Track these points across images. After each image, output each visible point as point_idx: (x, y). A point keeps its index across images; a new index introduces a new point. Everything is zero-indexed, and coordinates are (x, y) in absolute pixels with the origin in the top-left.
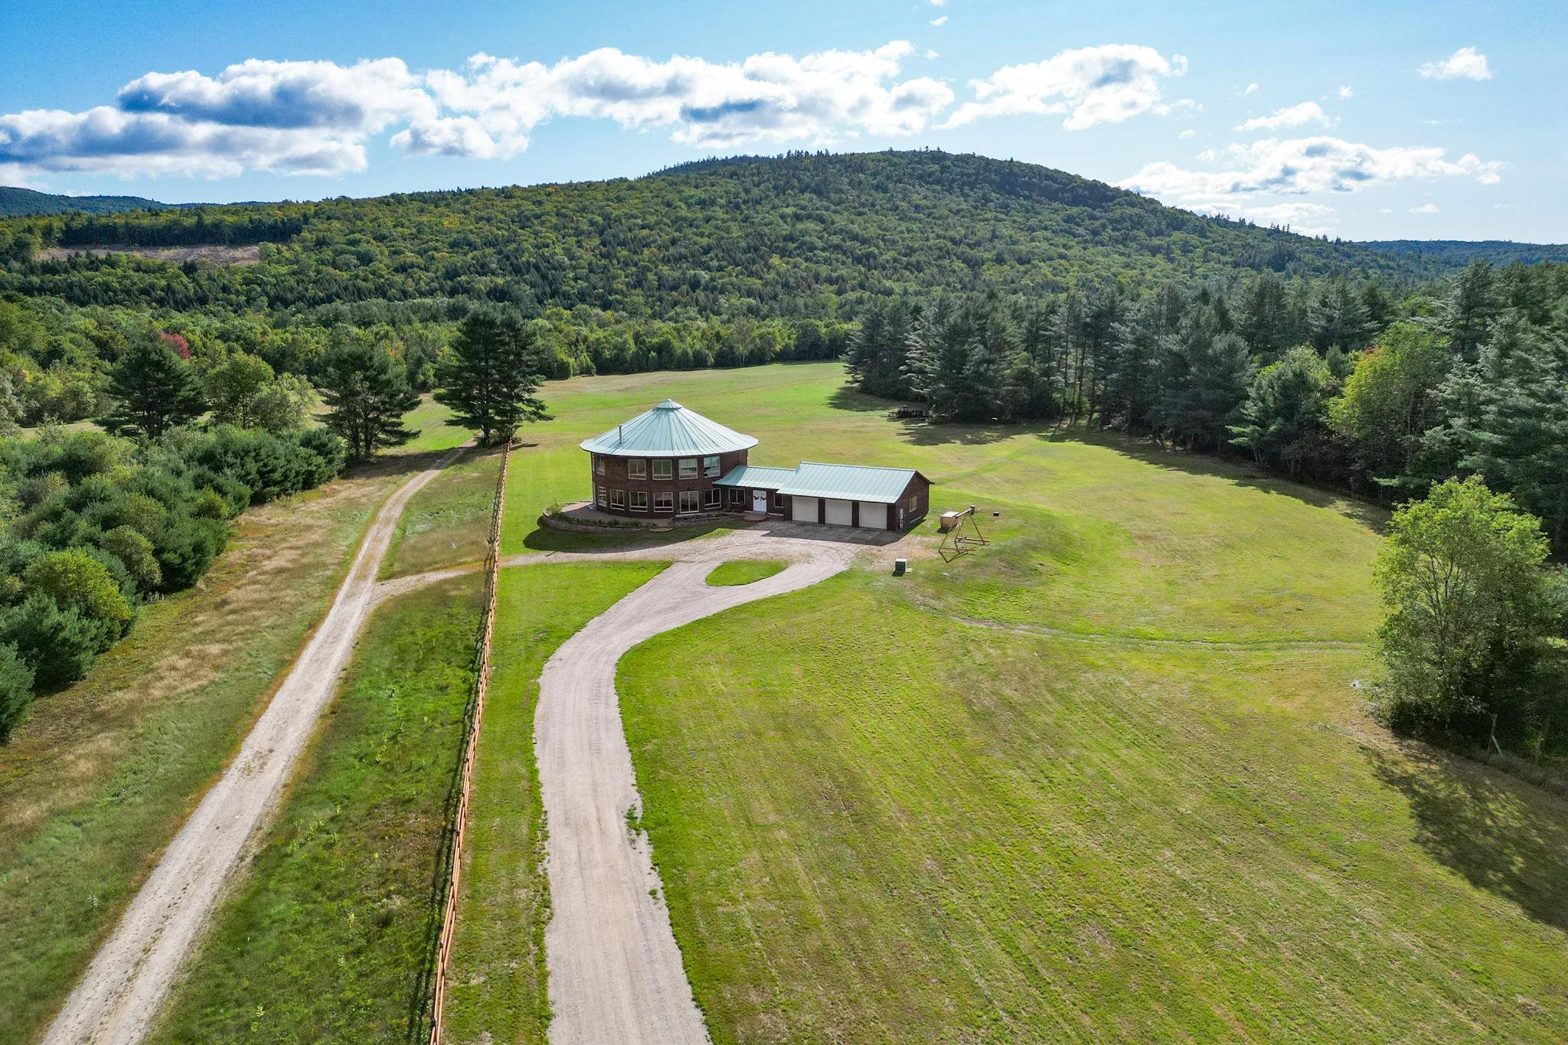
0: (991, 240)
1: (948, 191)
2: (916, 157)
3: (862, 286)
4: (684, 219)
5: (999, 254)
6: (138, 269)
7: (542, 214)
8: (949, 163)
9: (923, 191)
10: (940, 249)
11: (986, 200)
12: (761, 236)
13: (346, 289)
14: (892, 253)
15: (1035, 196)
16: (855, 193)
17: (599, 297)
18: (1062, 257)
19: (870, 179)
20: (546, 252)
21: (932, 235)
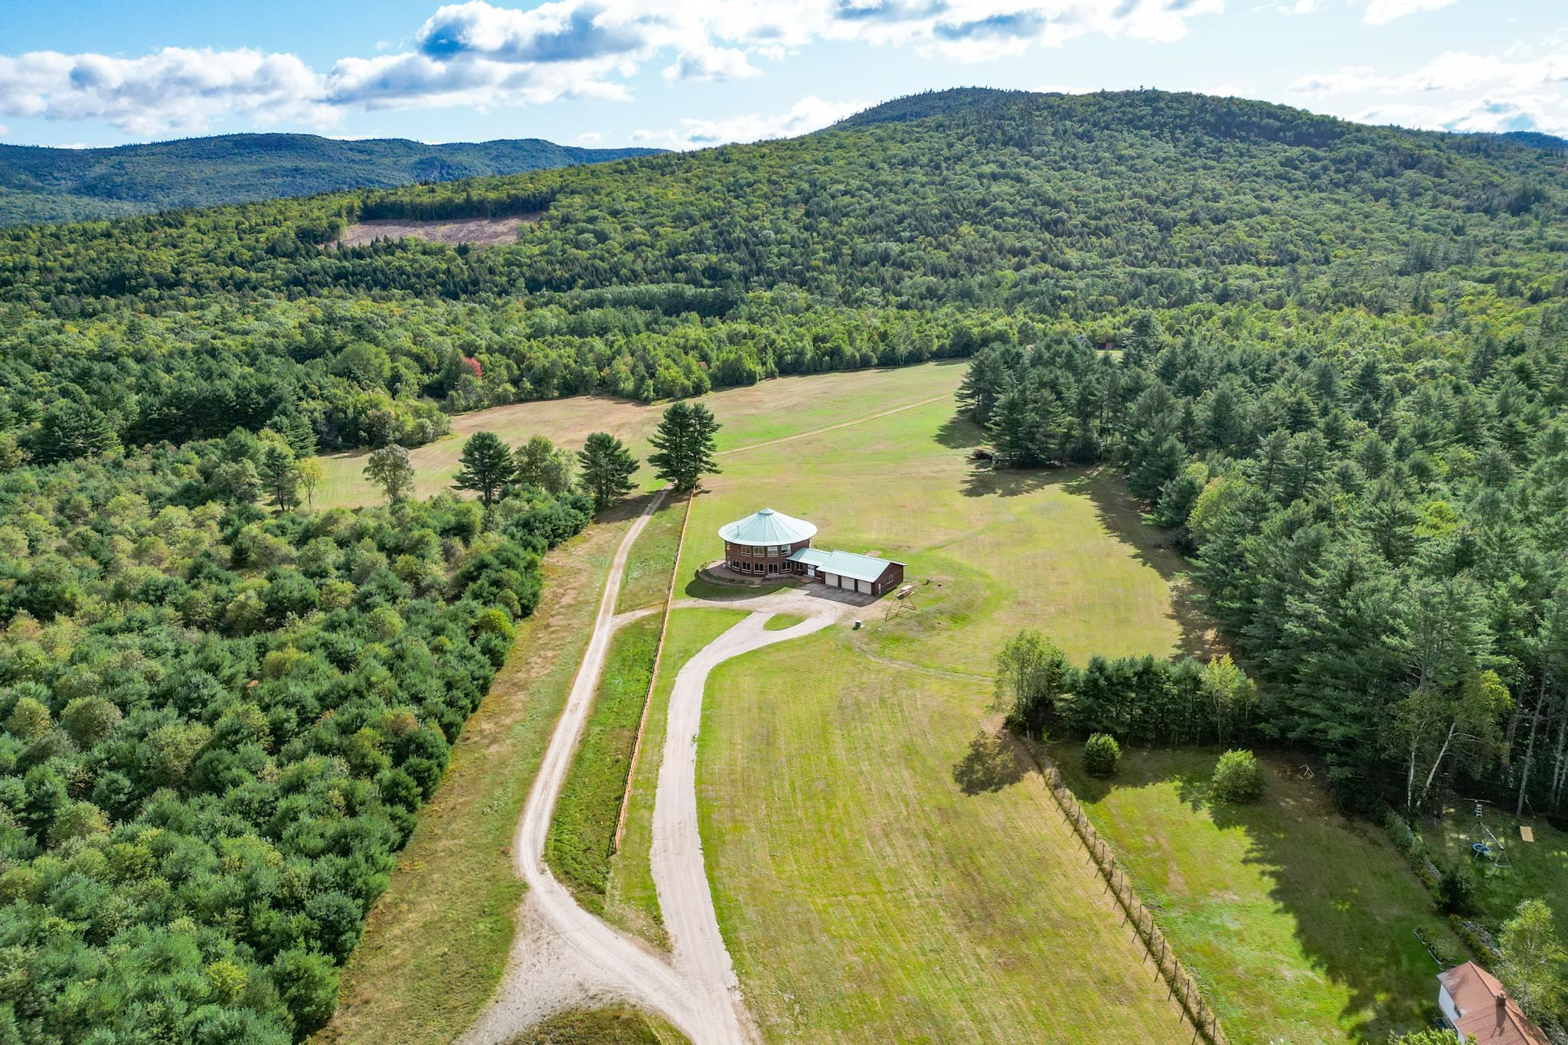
0: (1190, 196)
1: (1157, 136)
2: (1128, 98)
3: (1044, 259)
4: (884, 184)
5: (1193, 214)
6: (424, 253)
7: (755, 182)
8: (1162, 104)
9: (1131, 138)
10: (1133, 210)
11: (1198, 144)
12: (954, 201)
13: (586, 269)
14: (1082, 217)
15: (1253, 138)
16: (1058, 144)
17: (799, 274)
18: (1265, 212)
19: (1076, 126)
20: (756, 225)
21: (1128, 193)
